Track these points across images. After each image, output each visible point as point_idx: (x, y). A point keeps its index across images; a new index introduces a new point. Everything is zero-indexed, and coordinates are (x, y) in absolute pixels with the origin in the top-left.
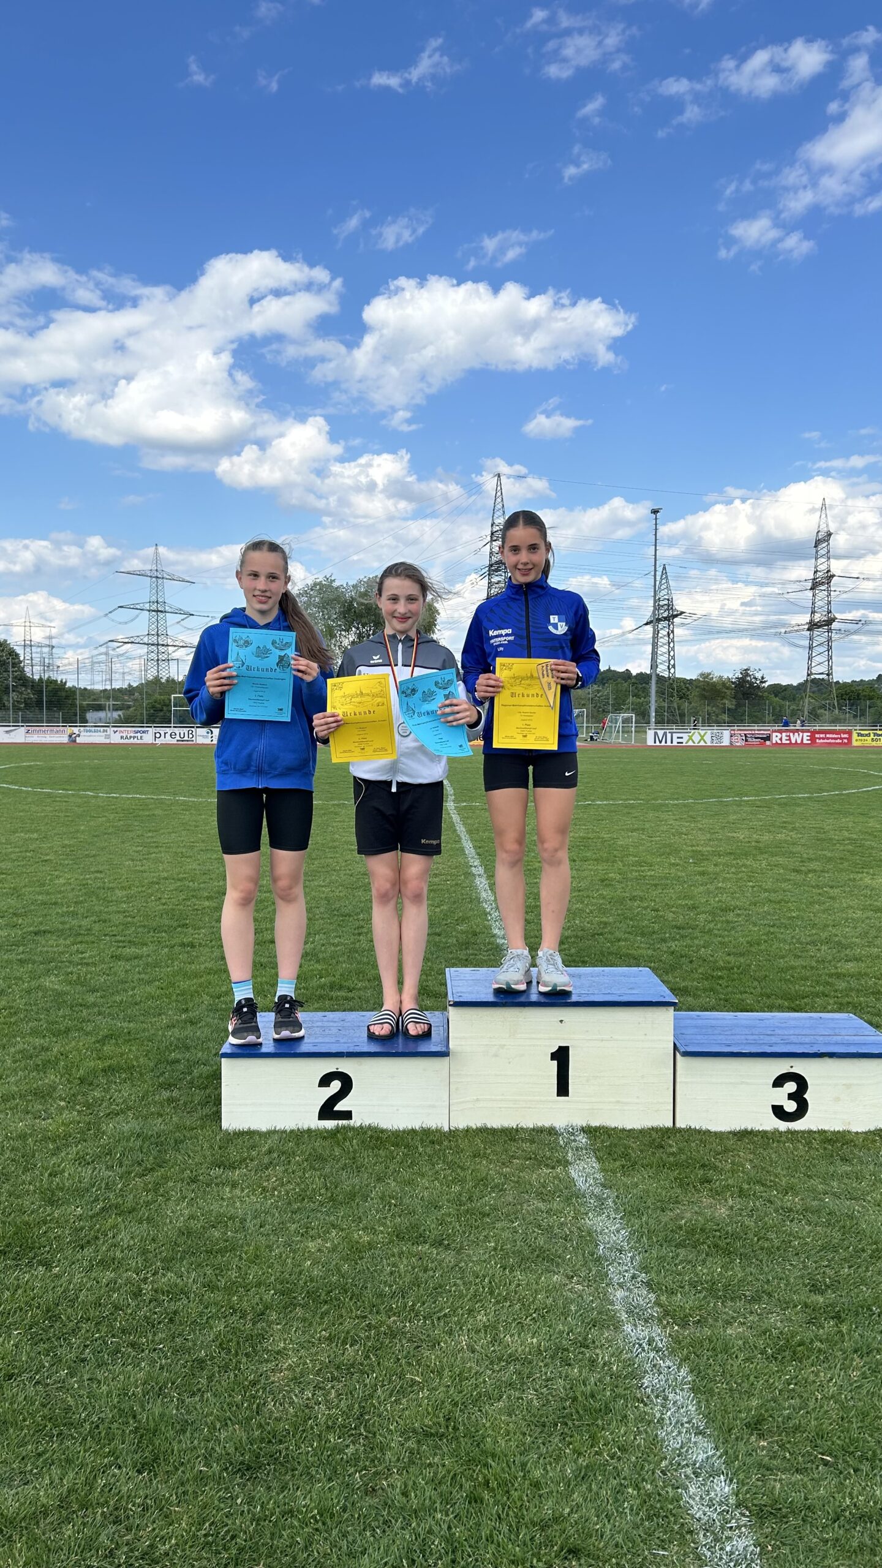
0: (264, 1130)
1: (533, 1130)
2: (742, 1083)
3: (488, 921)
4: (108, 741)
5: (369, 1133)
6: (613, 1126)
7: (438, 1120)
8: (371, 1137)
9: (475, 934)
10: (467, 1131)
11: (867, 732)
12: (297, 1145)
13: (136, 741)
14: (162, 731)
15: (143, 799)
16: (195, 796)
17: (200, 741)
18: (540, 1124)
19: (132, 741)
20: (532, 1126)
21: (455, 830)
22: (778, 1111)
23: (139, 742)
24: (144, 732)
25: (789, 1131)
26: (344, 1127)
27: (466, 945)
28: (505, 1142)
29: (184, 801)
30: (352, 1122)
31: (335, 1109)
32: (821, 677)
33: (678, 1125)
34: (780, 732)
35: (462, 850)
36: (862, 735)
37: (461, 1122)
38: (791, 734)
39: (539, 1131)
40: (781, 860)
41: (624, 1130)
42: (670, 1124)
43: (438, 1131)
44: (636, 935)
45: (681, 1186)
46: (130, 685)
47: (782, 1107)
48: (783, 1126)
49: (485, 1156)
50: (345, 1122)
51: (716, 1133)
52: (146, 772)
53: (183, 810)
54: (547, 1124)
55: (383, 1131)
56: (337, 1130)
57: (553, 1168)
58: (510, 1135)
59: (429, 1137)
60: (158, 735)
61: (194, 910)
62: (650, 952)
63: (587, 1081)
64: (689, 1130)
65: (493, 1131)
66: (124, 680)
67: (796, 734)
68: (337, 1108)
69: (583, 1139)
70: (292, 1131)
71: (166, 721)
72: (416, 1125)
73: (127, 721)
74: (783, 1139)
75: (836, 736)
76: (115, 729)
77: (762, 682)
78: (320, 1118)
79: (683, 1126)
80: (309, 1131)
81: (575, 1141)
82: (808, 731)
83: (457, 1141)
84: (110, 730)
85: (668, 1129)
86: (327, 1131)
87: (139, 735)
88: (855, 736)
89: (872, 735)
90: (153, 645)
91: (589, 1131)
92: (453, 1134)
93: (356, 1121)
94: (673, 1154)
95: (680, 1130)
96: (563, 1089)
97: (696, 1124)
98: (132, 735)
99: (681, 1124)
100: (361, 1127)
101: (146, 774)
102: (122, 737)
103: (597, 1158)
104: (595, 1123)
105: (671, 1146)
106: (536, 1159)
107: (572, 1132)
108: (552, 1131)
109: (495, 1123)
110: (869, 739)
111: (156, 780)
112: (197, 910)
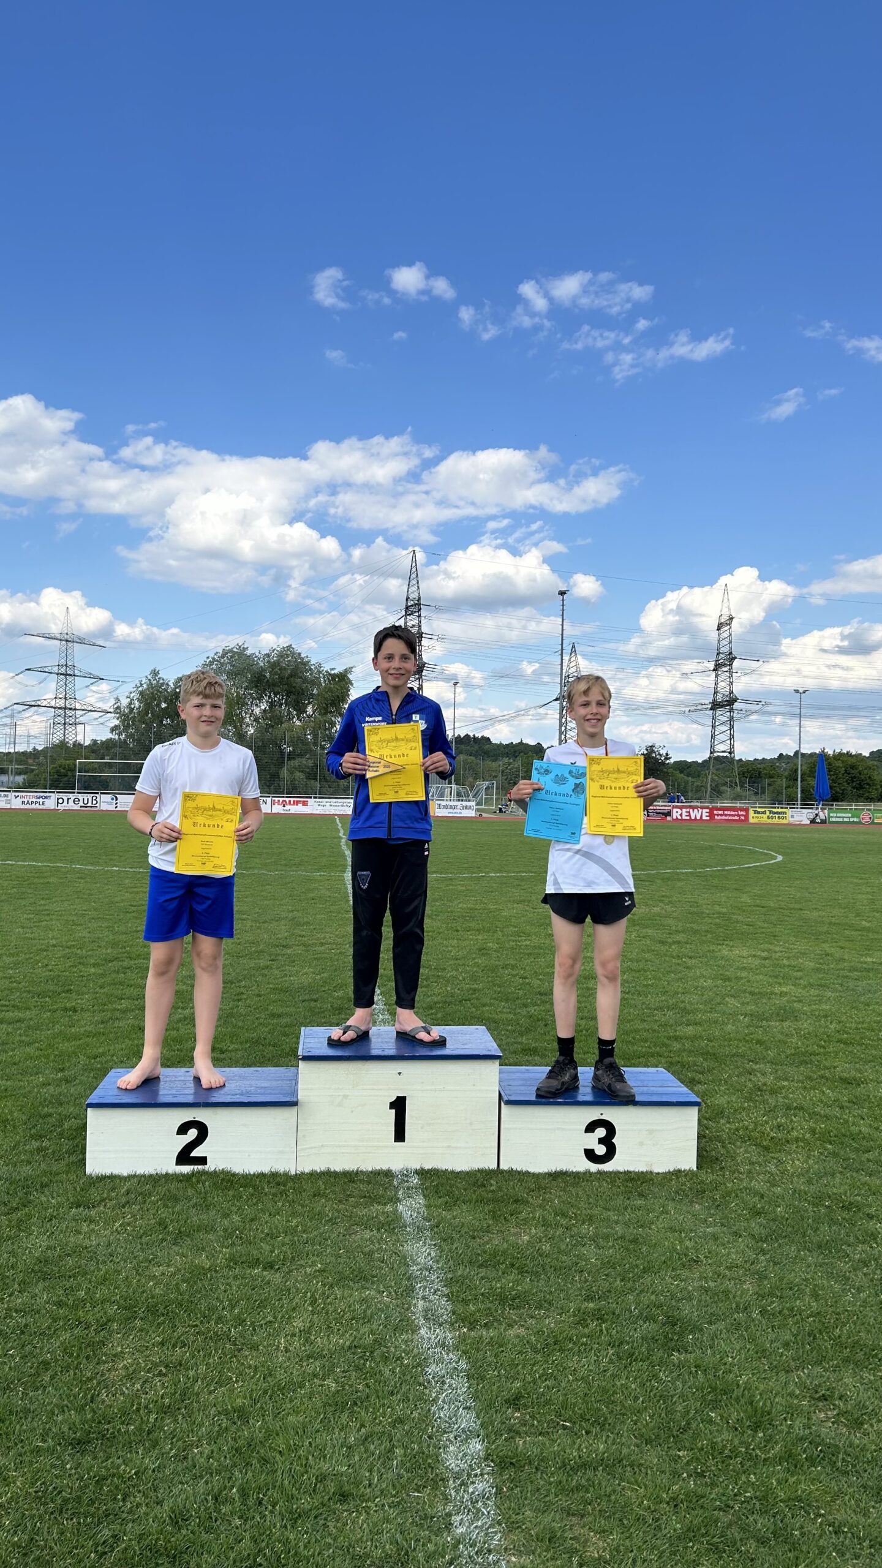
0: (125, 1174)
1: (372, 1172)
2: (559, 1129)
4: (8, 806)
5: (222, 1176)
6: (444, 1169)
7: (286, 1165)
8: (223, 1179)
10: (313, 1174)
11: (763, 810)
12: (154, 1187)
13: (37, 806)
14: (65, 796)
15: (39, 867)
16: (92, 864)
17: (104, 807)
18: (378, 1168)
19: (34, 806)
20: (370, 1170)
22: (590, 1154)
23: (41, 807)
24: (46, 797)
25: (595, 1172)
26: (199, 1172)
28: (345, 1183)
29: (81, 869)
30: (206, 1167)
31: (192, 1155)
32: (725, 754)
33: (501, 1167)
34: (681, 808)
36: (758, 813)
37: (307, 1166)
38: (691, 811)
39: (377, 1173)
40: (650, 931)
41: (452, 1172)
42: (494, 1166)
43: (286, 1174)
45: (493, 1218)
46: (34, 749)
47: (593, 1150)
48: (590, 1167)
49: (325, 1196)
50: (200, 1167)
51: (534, 1174)
52: (45, 839)
53: (78, 878)
54: (385, 1167)
55: (234, 1175)
56: (193, 1174)
57: (385, 1204)
58: (350, 1177)
59: (276, 1179)
60: (60, 801)
61: (79, 977)
62: (506, 1016)
63: (422, 1128)
64: (511, 1172)
65: (335, 1173)
66: (28, 743)
67: (696, 810)
69: (415, 1180)
70: (151, 1176)
71: (69, 786)
72: (266, 1169)
73: (30, 785)
74: (593, 1179)
75: (732, 813)
76: (17, 794)
77: (666, 759)
78: (177, 1164)
79: (506, 1168)
80: (167, 1176)
81: (407, 1181)
82: (707, 808)
83: (301, 1183)
84: (11, 795)
85: (493, 1171)
86: (183, 1175)
87: (41, 800)
88: (751, 813)
89: (768, 813)
90: (59, 708)
91: (422, 1173)
92: (299, 1177)
93: (210, 1166)
94: (492, 1191)
95: (503, 1172)
96: (399, 1135)
97: (517, 1167)
98: (34, 800)
99: (504, 1166)
100: (215, 1171)
101: (45, 842)
102: (23, 803)
103: (424, 1196)
104: (427, 1167)
105: (491, 1185)
106: (370, 1197)
107: (406, 1174)
108: (388, 1174)
109: (338, 1167)
110: (765, 816)
111: (53, 848)
112: (82, 976)
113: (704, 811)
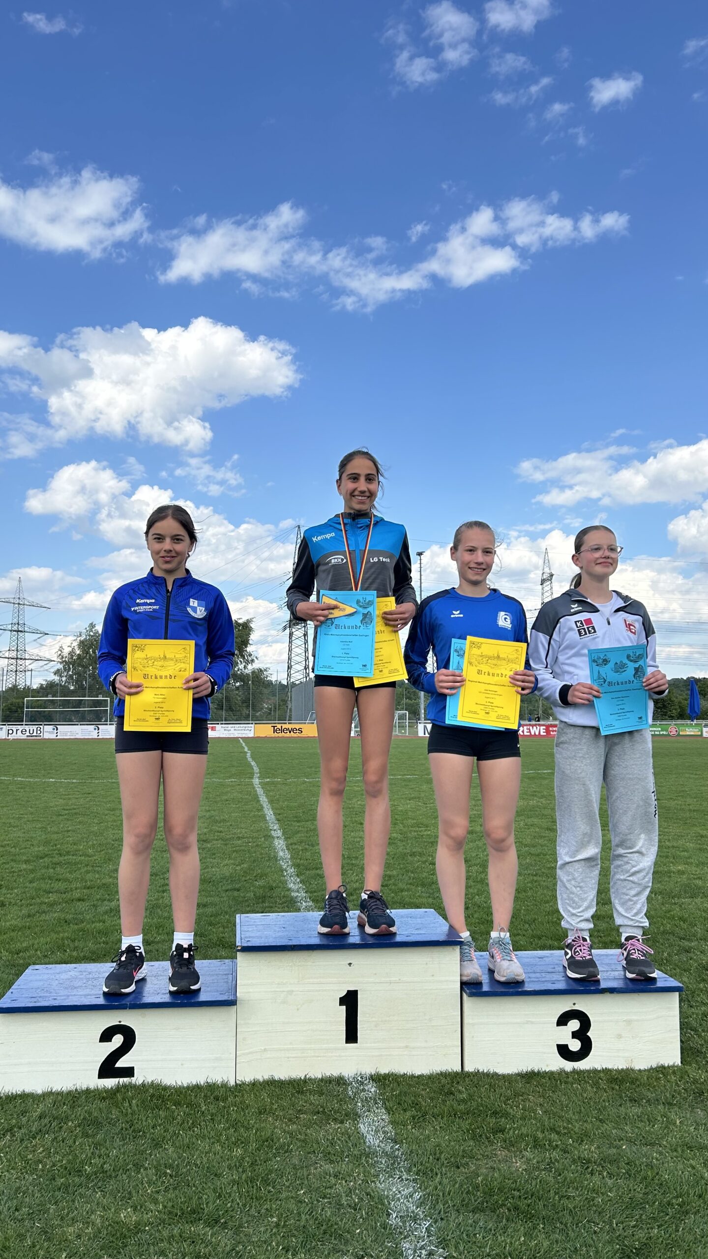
0: (40, 1092)
1: (322, 1080)
2: (527, 1022)
3: (285, 876)
5: (151, 1091)
6: (402, 1073)
7: (224, 1074)
8: (152, 1096)
9: (271, 888)
10: (254, 1084)
12: (73, 1107)
14: (14, 728)
16: (31, 777)
17: (47, 736)
18: (328, 1074)
20: (320, 1076)
21: (259, 801)
22: (563, 1051)
25: (574, 1071)
26: (125, 1086)
27: (263, 898)
28: (293, 1095)
30: (133, 1080)
31: (116, 1065)
33: (466, 1069)
35: (264, 817)
37: (248, 1074)
39: (328, 1081)
41: (413, 1076)
43: (224, 1085)
44: (417, 886)
45: (473, 1138)
47: (566, 1046)
48: (569, 1066)
49: (272, 1112)
50: (126, 1080)
51: (504, 1076)
53: (19, 788)
54: (335, 1073)
55: (166, 1088)
56: (118, 1089)
57: (342, 1122)
58: (298, 1086)
60: (11, 732)
63: (376, 1026)
64: (477, 1074)
65: (281, 1084)
68: (118, 1065)
69: (372, 1089)
70: (69, 1093)
71: (19, 720)
72: (202, 1081)
74: (570, 1079)
81: (364, 1090)
82: (544, 725)
83: (243, 1095)
86: (106, 1091)
90: (12, 658)
91: (378, 1079)
92: (240, 1088)
93: (138, 1079)
94: (464, 1101)
95: (468, 1075)
96: (352, 1036)
97: (483, 1067)
99: (469, 1068)
100: (143, 1085)
103: (386, 1109)
104: (384, 1070)
105: (460, 1092)
106: (324, 1112)
107: (361, 1080)
108: (340, 1081)
109: (282, 1074)
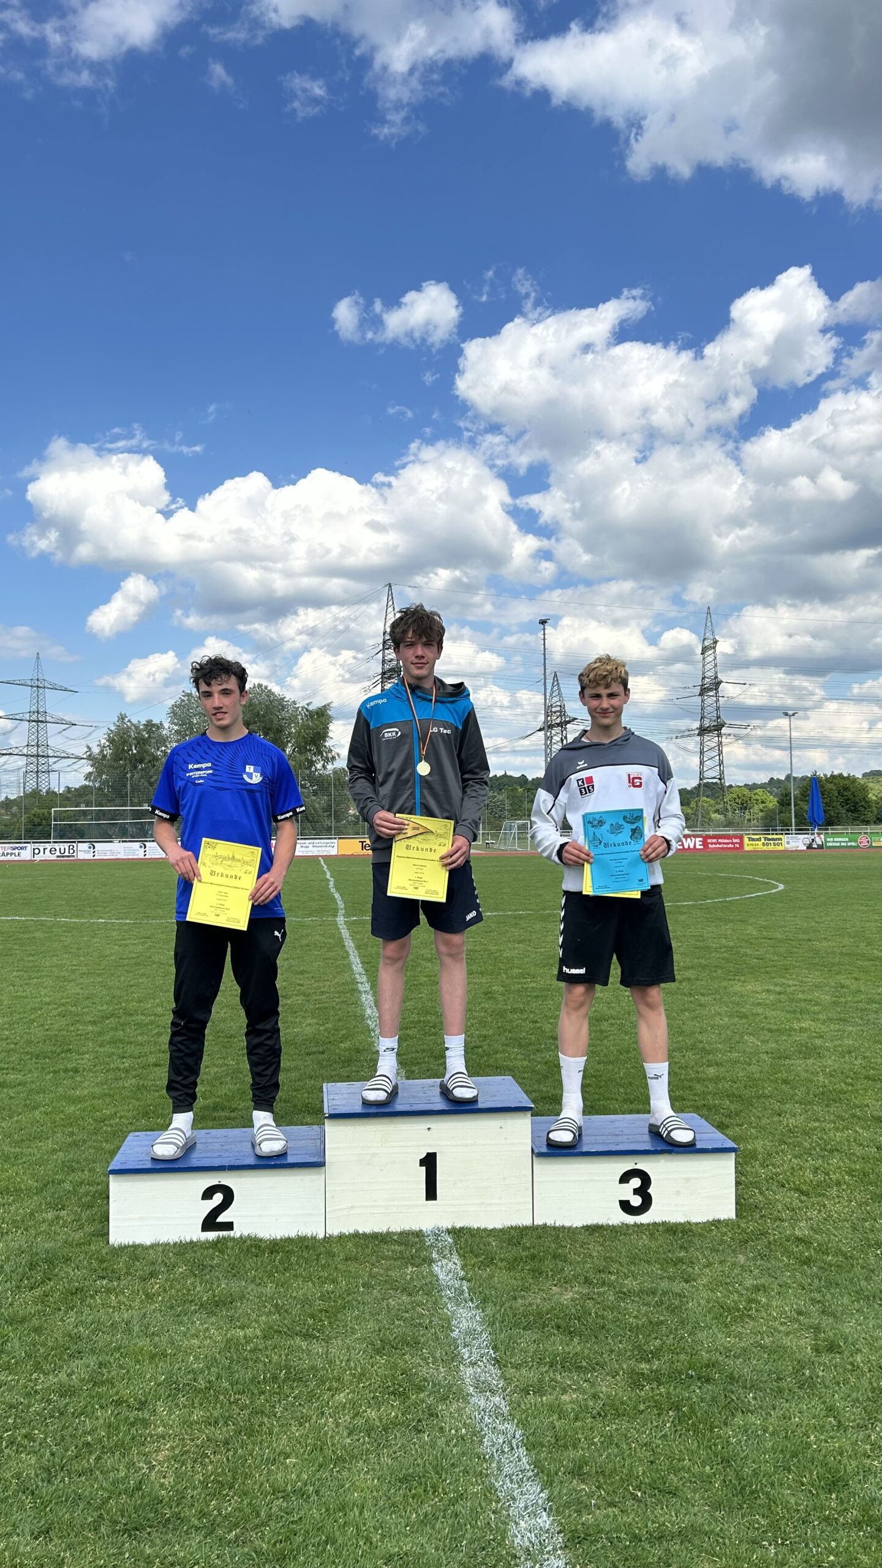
0: (149, 1243)
2: (592, 1180)
5: (249, 1243)
6: (476, 1227)
8: (251, 1246)
9: (358, 1051)
10: (342, 1237)
11: (758, 837)
13: (13, 858)
14: (41, 847)
15: (23, 921)
16: (77, 916)
17: (82, 856)
18: (408, 1228)
19: (8, 858)
21: (344, 946)
22: (625, 1206)
23: (17, 859)
24: (21, 848)
25: (633, 1226)
26: (225, 1238)
29: (66, 922)
30: (233, 1233)
32: (715, 781)
33: (537, 1223)
35: (349, 966)
36: (753, 840)
37: (336, 1229)
41: (485, 1230)
42: (528, 1222)
43: (315, 1238)
46: (7, 798)
47: (628, 1202)
48: (627, 1220)
50: (226, 1233)
52: (25, 892)
53: (65, 932)
54: (415, 1227)
56: (219, 1241)
60: (36, 852)
62: (525, 1063)
63: (454, 1185)
64: (545, 1227)
65: (365, 1236)
68: (219, 1220)
69: (448, 1240)
70: (175, 1244)
71: (44, 836)
72: (293, 1233)
73: (3, 836)
74: (628, 1233)
75: (726, 841)
78: (203, 1230)
79: (540, 1224)
80: (192, 1243)
82: (702, 836)
85: (526, 1227)
87: (16, 852)
88: (746, 840)
89: (763, 839)
90: (31, 756)
91: (454, 1232)
92: (327, 1241)
93: (237, 1232)
95: (538, 1228)
96: (430, 1193)
97: (551, 1222)
98: (9, 852)
100: (242, 1237)
101: (25, 895)
104: (460, 1225)
107: (438, 1234)
108: (419, 1234)
110: (760, 843)
111: (36, 900)
113: (698, 839)
